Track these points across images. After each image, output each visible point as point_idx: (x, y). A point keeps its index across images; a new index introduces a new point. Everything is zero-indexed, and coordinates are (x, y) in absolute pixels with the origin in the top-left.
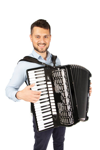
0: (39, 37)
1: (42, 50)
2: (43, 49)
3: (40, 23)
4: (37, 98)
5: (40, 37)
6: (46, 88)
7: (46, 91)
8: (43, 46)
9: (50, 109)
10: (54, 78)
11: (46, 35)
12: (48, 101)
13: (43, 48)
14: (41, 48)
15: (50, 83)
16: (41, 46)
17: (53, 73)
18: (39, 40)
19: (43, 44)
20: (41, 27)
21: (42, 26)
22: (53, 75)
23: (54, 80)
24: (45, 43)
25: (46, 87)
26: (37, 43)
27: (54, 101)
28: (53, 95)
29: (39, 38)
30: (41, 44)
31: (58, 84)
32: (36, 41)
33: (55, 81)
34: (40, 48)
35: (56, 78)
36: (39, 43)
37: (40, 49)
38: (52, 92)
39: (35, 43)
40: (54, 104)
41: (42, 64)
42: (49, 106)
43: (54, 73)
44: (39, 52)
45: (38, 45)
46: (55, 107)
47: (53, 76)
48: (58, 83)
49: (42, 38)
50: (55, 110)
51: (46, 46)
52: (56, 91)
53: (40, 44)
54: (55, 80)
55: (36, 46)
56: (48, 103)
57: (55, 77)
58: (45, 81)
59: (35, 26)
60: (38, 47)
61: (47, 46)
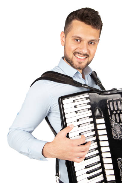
0: (79, 41)
1: (80, 65)
2: (81, 63)
3: (88, 17)
4: (83, 152)
5: (81, 41)
6: (93, 130)
7: (94, 136)
8: (82, 58)
9: (101, 170)
10: (112, 112)
11: (93, 40)
12: (97, 155)
13: (83, 61)
14: (79, 61)
15: (102, 120)
16: (80, 58)
17: (109, 104)
18: (79, 46)
19: (84, 55)
20: (89, 24)
21: (90, 22)
22: (108, 107)
23: (111, 116)
24: (88, 54)
25: (93, 128)
26: (73, 50)
27: (109, 155)
28: (107, 143)
29: (80, 43)
30: (80, 54)
31: (119, 123)
32: (73, 46)
33: (112, 118)
34: (77, 61)
35: (115, 112)
36: (77, 51)
37: (76, 63)
38: (106, 138)
39: (70, 49)
40: (110, 161)
41: (83, 86)
42: (100, 165)
43: (111, 103)
44: (74, 67)
45: (75, 55)
46: (111, 166)
47: (110, 108)
48: (118, 121)
49: (85, 43)
50: (112, 172)
51: (87, 59)
52: (114, 135)
53: (78, 53)
54: (113, 116)
55: (70, 56)
56: (97, 159)
57: (112, 109)
58: (90, 117)
59: (77, 19)
60: (72, 59)
61: (90, 59)
